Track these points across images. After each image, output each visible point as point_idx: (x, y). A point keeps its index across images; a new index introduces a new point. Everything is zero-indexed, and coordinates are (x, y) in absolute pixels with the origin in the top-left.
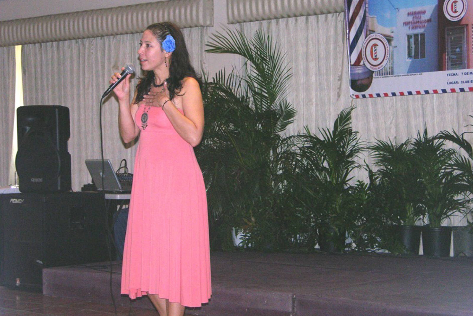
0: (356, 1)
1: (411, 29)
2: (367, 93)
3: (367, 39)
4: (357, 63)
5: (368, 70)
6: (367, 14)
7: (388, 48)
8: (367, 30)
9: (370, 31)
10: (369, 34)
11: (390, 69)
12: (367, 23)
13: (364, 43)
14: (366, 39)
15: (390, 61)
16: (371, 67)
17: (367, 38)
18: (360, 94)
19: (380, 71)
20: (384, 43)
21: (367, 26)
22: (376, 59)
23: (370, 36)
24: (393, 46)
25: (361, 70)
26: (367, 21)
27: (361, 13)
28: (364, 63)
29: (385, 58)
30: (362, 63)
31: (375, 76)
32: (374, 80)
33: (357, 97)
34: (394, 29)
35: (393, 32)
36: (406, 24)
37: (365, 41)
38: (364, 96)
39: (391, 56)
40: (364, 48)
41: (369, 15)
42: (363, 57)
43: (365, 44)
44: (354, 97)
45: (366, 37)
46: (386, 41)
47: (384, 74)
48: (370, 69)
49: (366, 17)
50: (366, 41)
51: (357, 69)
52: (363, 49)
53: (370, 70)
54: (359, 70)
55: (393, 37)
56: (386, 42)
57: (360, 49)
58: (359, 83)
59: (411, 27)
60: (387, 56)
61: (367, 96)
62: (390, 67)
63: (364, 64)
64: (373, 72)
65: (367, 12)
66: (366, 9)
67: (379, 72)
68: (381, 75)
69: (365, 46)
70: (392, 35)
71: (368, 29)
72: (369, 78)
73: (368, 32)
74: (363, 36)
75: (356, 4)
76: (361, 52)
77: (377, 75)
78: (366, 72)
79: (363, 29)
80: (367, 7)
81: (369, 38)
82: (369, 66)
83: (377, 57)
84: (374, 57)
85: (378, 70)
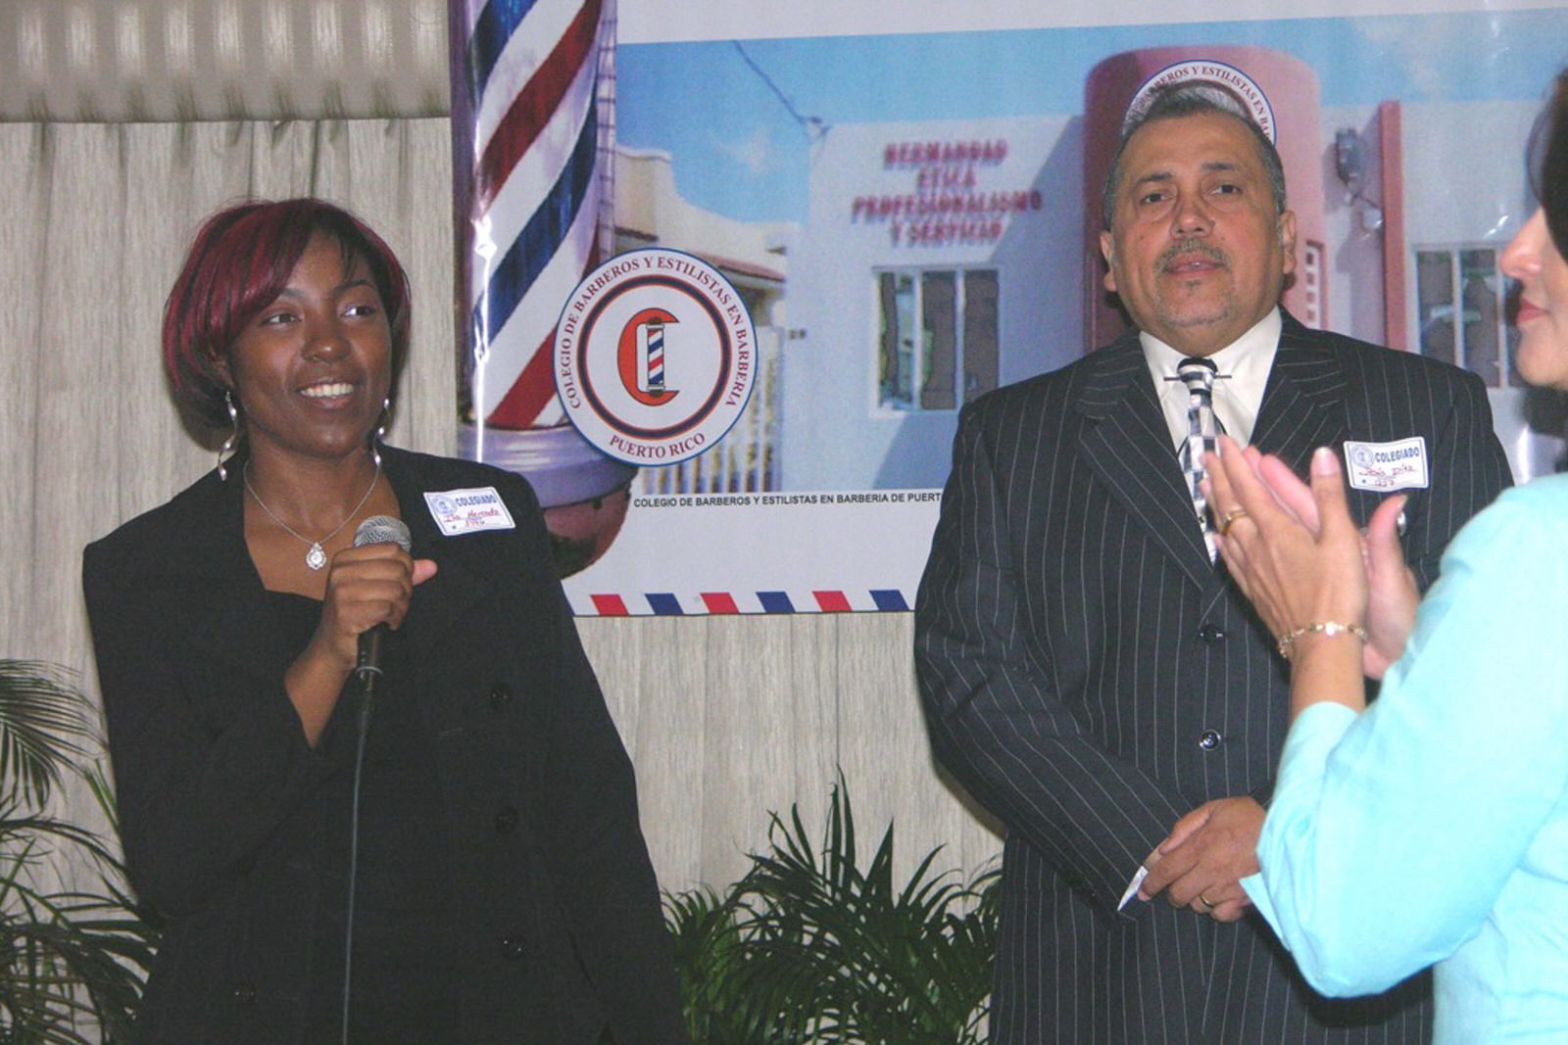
0: (531, 63)
1: (904, 237)
2: (578, 587)
3: (600, 282)
4: (517, 411)
5: (596, 457)
6: (607, 139)
7: (749, 338)
8: (598, 228)
9: (620, 232)
10: (619, 252)
11: (753, 456)
12: (602, 189)
13: (578, 297)
14: (591, 279)
15: (756, 411)
16: (615, 439)
17: (598, 273)
19: (681, 465)
20: (722, 309)
21: (603, 203)
22: (658, 396)
23: (618, 262)
24: (781, 330)
25: (542, 453)
26: (602, 178)
27: (562, 130)
28: (566, 414)
29: (726, 396)
30: (550, 414)
31: (649, 491)
32: (632, 511)
34: (792, 231)
35: (781, 251)
36: (869, 208)
37: (583, 290)
39: (762, 386)
40: (569, 331)
41: (620, 140)
42: (561, 381)
43: (579, 306)
45: (586, 274)
46: (735, 299)
47: (708, 484)
48: (614, 451)
49: (599, 155)
50: (592, 290)
51: (513, 447)
52: (561, 335)
53: (609, 459)
54: (529, 455)
55: (780, 280)
56: (730, 303)
57: (547, 331)
59: (906, 227)
60: (739, 386)
61: (583, 605)
62: (755, 446)
63: (567, 422)
64: (633, 469)
65: (607, 126)
66: (601, 108)
67: (674, 470)
68: (691, 484)
69: (582, 317)
70: (777, 265)
71: (610, 222)
72: (596, 503)
73: (608, 241)
74: (567, 257)
75: (526, 74)
76: (546, 352)
77: (664, 489)
78: (581, 470)
79: (572, 217)
80: (607, 100)
81: (616, 272)
82: (600, 434)
83: (669, 384)
84: (643, 385)
85: (668, 459)
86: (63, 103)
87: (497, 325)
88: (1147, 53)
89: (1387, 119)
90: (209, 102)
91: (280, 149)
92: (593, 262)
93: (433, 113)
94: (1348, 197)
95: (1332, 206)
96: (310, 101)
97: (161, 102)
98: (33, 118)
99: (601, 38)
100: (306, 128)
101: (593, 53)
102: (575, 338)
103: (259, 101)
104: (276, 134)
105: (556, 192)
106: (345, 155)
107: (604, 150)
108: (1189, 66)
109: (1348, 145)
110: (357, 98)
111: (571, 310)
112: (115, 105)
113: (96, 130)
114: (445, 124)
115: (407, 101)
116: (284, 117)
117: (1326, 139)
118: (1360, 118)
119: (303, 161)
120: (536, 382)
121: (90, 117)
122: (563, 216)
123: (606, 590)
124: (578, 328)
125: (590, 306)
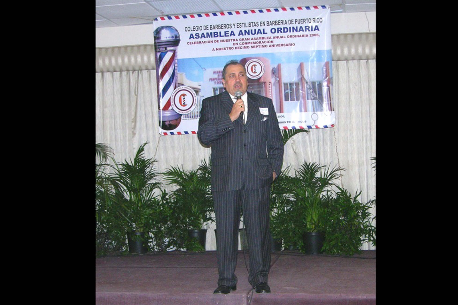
0: (166, 62)
1: (216, 83)
2: (175, 131)
3: (176, 90)
4: (166, 108)
5: (176, 114)
6: (177, 71)
7: (196, 97)
8: (176, 83)
9: (179, 84)
10: (179, 86)
11: (197, 113)
12: (176, 78)
13: (173, 93)
14: (175, 90)
15: (197, 107)
16: (179, 111)
17: (176, 89)
18: (168, 132)
19: (188, 114)
20: (193, 93)
21: (176, 80)
22: (184, 105)
23: (178, 88)
24: (200, 96)
25: (170, 113)
26: (176, 77)
27: (170, 71)
29: (193, 105)
30: (170, 108)
31: (184, 118)
32: (182, 121)
33: (165, 134)
34: (201, 83)
35: (200, 85)
36: (211, 80)
37: (174, 91)
38: (172, 133)
39: (198, 103)
40: (172, 97)
41: (178, 72)
42: (172, 104)
43: (174, 94)
44: (163, 134)
45: (175, 89)
46: (194, 92)
47: (192, 117)
48: (179, 113)
49: (176, 74)
51: (166, 113)
53: (178, 114)
54: (168, 114)
55: (200, 89)
56: (194, 93)
57: (169, 97)
58: (167, 123)
59: (216, 82)
60: (195, 104)
61: (175, 133)
62: (197, 111)
63: (173, 109)
64: (181, 115)
66: (176, 67)
67: (187, 115)
68: (189, 117)
69: (174, 95)
70: (200, 87)
71: (177, 82)
72: (177, 120)
73: (177, 85)
74: (172, 87)
75: (166, 63)
76: (170, 99)
77: (186, 117)
78: (174, 115)
79: (172, 82)
80: (176, 66)
81: (178, 89)
82: (177, 111)
83: (186, 104)
84: (182, 104)
85: (186, 113)
86: (104, 70)
87: (163, 97)
88: (248, 58)
89: (279, 66)
90: (124, 69)
91: (134, 75)
93: (153, 69)
94: (274, 76)
95: (272, 78)
96: (137, 68)
97: (118, 69)
99: (175, 58)
100: (137, 72)
101: (174, 60)
102: (173, 98)
103: (131, 69)
104: (133, 73)
105: (170, 79)
106: (142, 75)
107: (176, 73)
108: (253, 60)
109: (274, 69)
110: (144, 68)
111: (173, 94)
112: (111, 70)
113: (109, 73)
114: (155, 70)
115: (150, 67)
116: (134, 70)
117: (271, 69)
118: (275, 66)
119: (137, 76)
120: (168, 104)
121: (109, 72)
122: (171, 82)
123: (179, 131)
124: (174, 97)
125: (175, 94)
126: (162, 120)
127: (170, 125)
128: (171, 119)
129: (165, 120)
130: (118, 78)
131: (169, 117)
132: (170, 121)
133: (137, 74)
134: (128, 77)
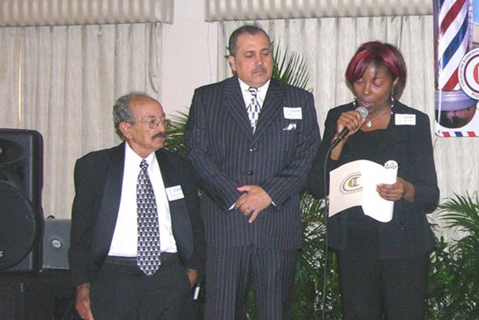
0: (452, 2)
2: (464, 130)
3: (469, 56)
4: (449, 87)
5: (468, 98)
6: (471, 21)
8: (469, 43)
9: (474, 43)
10: (474, 48)
12: (469, 33)
13: (464, 59)
14: (467, 55)
16: (473, 94)
17: (469, 53)
18: (452, 131)
21: (470, 36)
23: (473, 50)
25: (455, 97)
26: (470, 30)
27: (460, 18)
28: (461, 88)
30: (457, 88)
33: (447, 135)
37: (465, 57)
38: (459, 134)
40: (462, 67)
41: (474, 20)
42: (460, 80)
43: (464, 61)
44: (442, 135)
45: (466, 53)
48: (472, 96)
49: (469, 25)
50: (467, 57)
51: (449, 95)
52: (460, 68)
53: (471, 99)
54: (452, 97)
57: (456, 67)
58: (450, 115)
61: (465, 134)
63: (461, 90)
64: (477, 101)
65: (470, 17)
66: (469, 13)
69: (465, 64)
71: (471, 41)
72: (468, 109)
73: (471, 45)
74: (461, 50)
75: (451, 5)
76: (456, 71)
78: (464, 101)
79: (462, 40)
80: (471, 11)
81: (473, 53)
82: (469, 92)
86: (341, 13)
87: (444, 66)
90: (376, 12)
91: (393, 23)
92: (468, 50)
93: (429, 14)
96: (400, 11)
97: (365, 12)
98: (335, 16)
100: (399, 18)
101: (467, 0)
102: (463, 69)
103: (388, 12)
104: (393, 19)
105: (458, 33)
106: (409, 24)
107: (470, 23)
110: (411, 11)
111: (462, 62)
112: (353, 13)
113: (350, 19)
114: (432, 17)
115: (423, 11)
116: (394, 15)
119: (399, 26)
120: (454, 80)
121: (348, 16)
122: (460, 39)
123: (471, 130)
124: (464, 66)
125: (467, 61)
126: (442, 108)
127: (455, 118)
128: (456, 108)
129: (447, 108)
130: (366, 29)
131: (455, 103)
132: (455, 111)
133: (400, 23)
134: (384, 28)
